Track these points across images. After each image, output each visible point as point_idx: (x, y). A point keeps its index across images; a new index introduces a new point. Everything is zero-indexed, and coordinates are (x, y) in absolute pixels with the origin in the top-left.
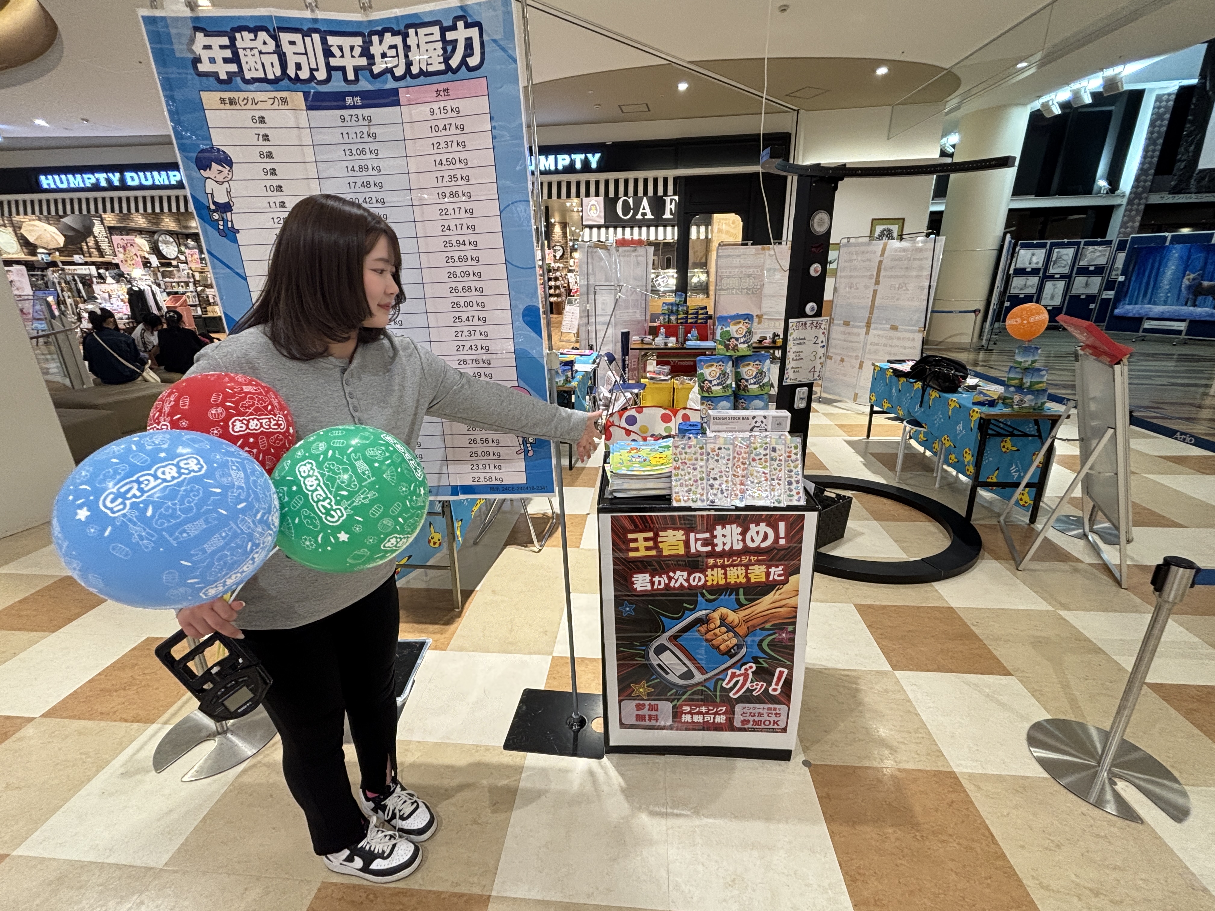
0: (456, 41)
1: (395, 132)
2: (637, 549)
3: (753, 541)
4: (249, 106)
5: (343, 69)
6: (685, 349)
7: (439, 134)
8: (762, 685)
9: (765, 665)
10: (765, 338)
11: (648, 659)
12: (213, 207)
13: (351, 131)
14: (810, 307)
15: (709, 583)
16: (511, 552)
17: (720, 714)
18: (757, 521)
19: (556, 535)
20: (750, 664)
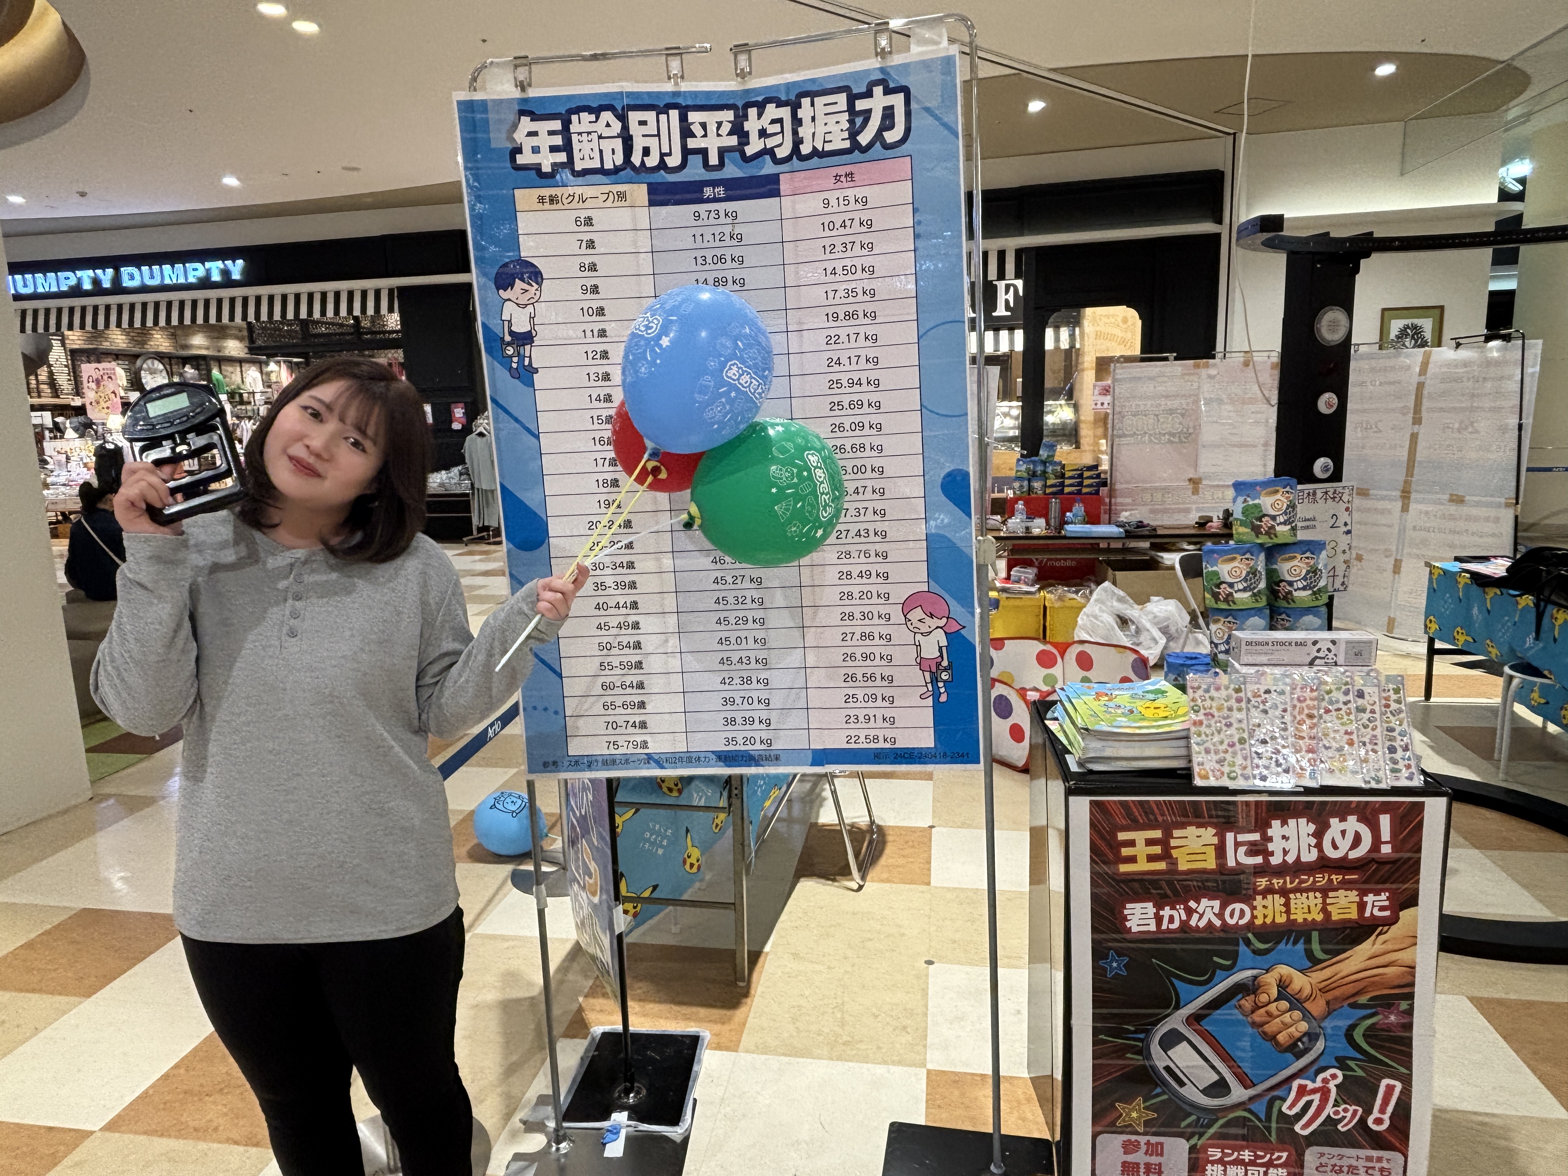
0: (869, 111)
3: (1335, 847)
4: (574, 205)
6: (1065, 537)
7: (834, 233)
8: (1355, 1112)
9: (1360, 1073)
10: (1210, 520)
11: (1149, 1056)
12: (508, 338)
13: (708, 231)
14: (1321, 465)
15: (1259, 922)
16: (809, 891)
17: (1276, 1166)
18: (1343, 812)
19: (883, 861)
20: (1332, 1071)
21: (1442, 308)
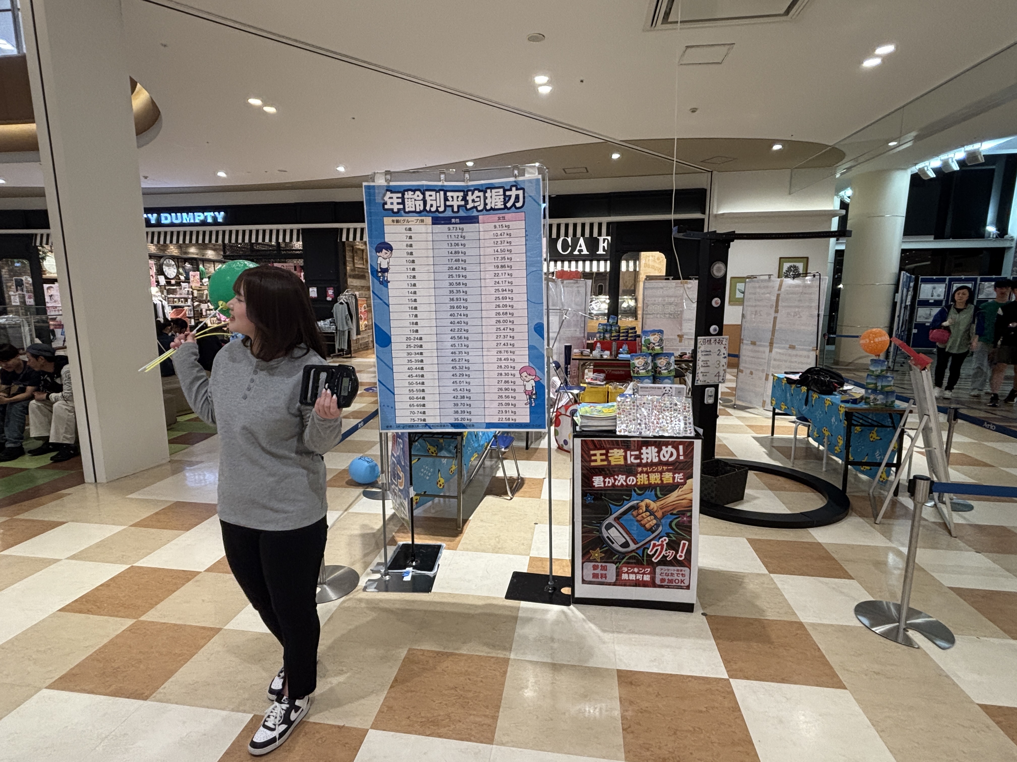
0: (511, 196)
1: (475, 236)
2: (596, 461)
3: (664, 457)
4: (405, 223)
5: (452, 206)
6: (618, 360)
7: (498, 237)
8: (673, 553)
9: (674, 538)
10: (685, 354)
11: (601, 533)
12: (379, 270)
13: (453, 234)
14: (713, 328)
15: (639, 483)
16: (489, 500)
17: (646, 574)
18: (667, 444)
19: (522, 490)
20: (664, 538)
21: (807, 258)
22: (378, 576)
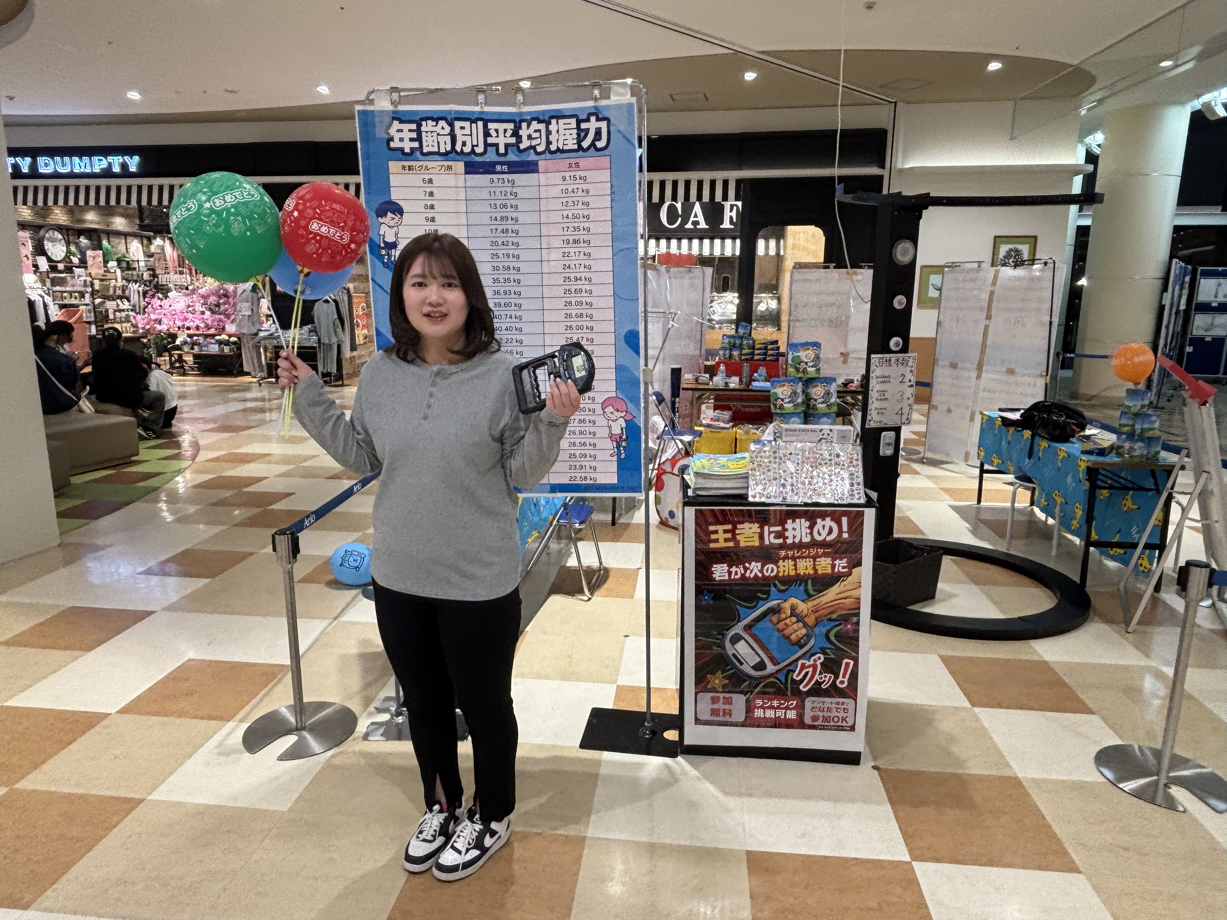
0: (588, 129)
1: (533, 192)
2: (717, 541)
3: (819, 534)
4: (422, 171)
5: (496, 145)
6: (752, 390)
7: (568, 195)
8: (830, 677)
9: (833, 656)
11: (724, 648)
12: (382, 245)
13: (498, 190)
14: (895, 342)
15: (781, 574)
17: (791, 709)
18: (823, 516)
19: (606, 586)
20: (818, 655)
21: (1035, 237)
22: (386, 717)
